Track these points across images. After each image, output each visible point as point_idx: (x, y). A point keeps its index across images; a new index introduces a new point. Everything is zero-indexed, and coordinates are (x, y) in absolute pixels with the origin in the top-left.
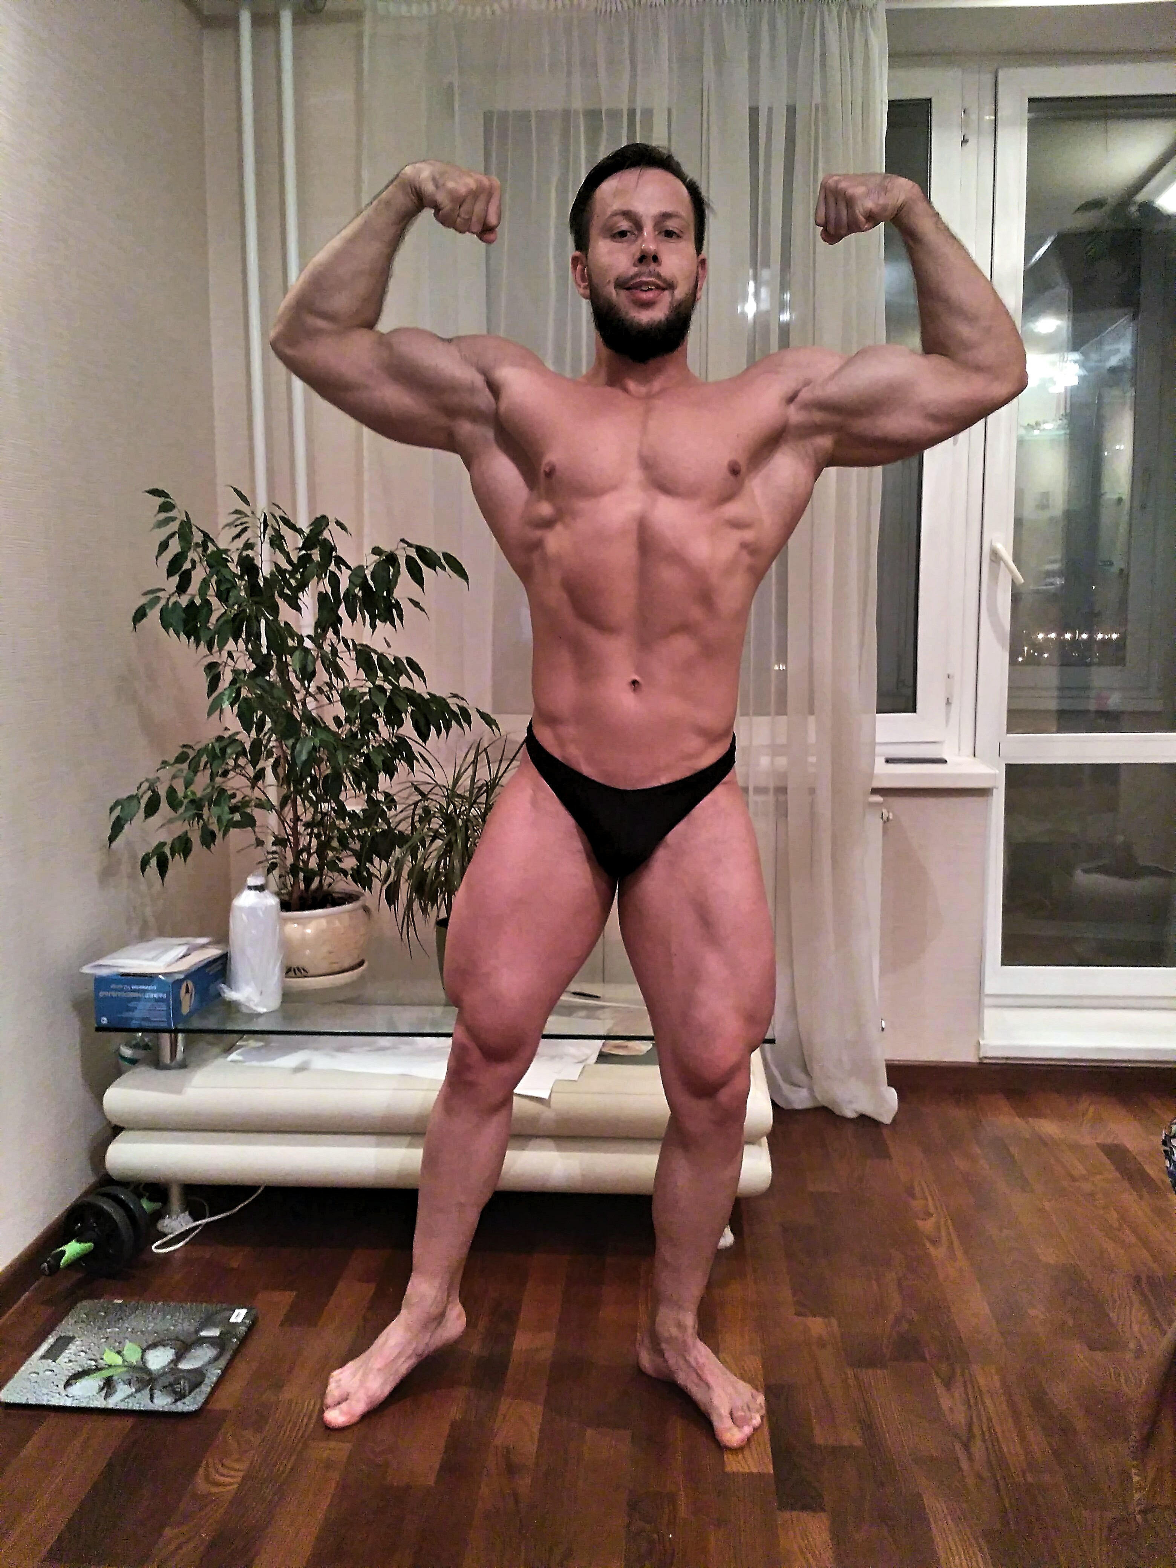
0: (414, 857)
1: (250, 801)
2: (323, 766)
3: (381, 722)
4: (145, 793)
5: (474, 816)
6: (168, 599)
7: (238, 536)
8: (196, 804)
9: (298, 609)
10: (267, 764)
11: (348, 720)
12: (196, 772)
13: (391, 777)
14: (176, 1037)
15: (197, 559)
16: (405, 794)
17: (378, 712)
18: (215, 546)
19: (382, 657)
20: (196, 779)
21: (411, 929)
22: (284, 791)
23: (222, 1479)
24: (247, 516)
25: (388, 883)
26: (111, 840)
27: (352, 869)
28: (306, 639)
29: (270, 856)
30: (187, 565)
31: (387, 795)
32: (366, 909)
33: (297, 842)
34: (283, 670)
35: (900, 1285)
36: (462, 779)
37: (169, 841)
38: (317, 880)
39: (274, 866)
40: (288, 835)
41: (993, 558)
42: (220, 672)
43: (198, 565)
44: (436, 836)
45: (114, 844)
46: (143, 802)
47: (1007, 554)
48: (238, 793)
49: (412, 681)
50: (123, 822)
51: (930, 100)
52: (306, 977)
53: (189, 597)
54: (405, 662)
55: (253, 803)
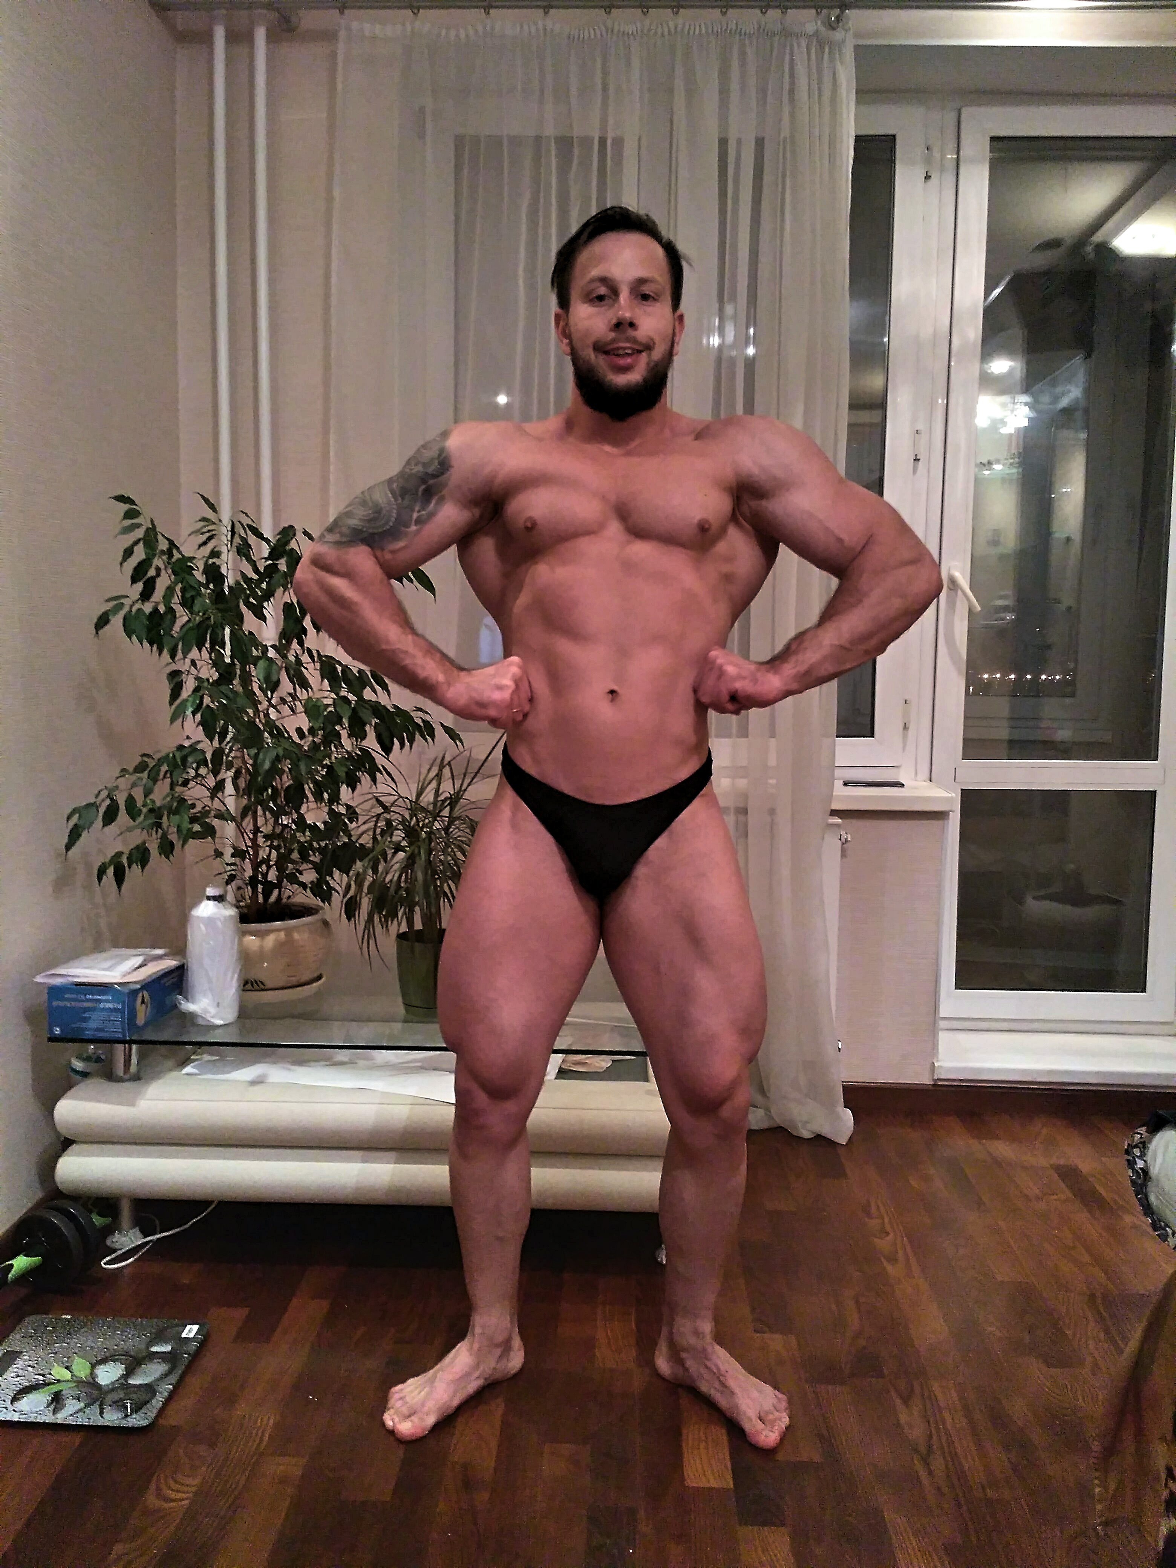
0: (375, 871)
1: (209, 812)
2: (285, 777)
3: (344, 734)
4: (103, 800)
5: (438, 829)
6: (131, 606)
7: (205, 543)
8: (157, 813)
9: (264, 619)
10: (228, 775)
11: (311, 731)
12: (155, 781)
13: (353, 790)
14: (130, 1050)
15: (162, 566)
16: (367, 806)
17: (341, 723)
18: (180, 553)
19: (345, 668)
20: (156, 788)
21: (372, 942)
22: (244, 801)
23: (175, 1495)
24: (214, 524)
25: (349, 896)
26: (68, 847)
27: (312, 882)
28: (269, 648)
29: (229, 868)
30: (152, 572)
31: (349, 807)
32: (326, 923)
33: (256, 853)
34: (246, 680)
35: (857, 1302)
36: (424, 795)
37: (127, 852)
38: (276, 892)
39: (232, 878)
40: (247, 847)
41: (951, 587)
42: (182, 680)
43: (163, 573)
44: (398, 848)
45: (70, 853)
46: (102, 810)
47: (964, 582)
48: (198, 803)
49: (375, 692)
50: (80, 830)
51: (894, 136)
52: (262, 990)
53: (154, 604)
54: (369, 675)
55: (213, 813)
